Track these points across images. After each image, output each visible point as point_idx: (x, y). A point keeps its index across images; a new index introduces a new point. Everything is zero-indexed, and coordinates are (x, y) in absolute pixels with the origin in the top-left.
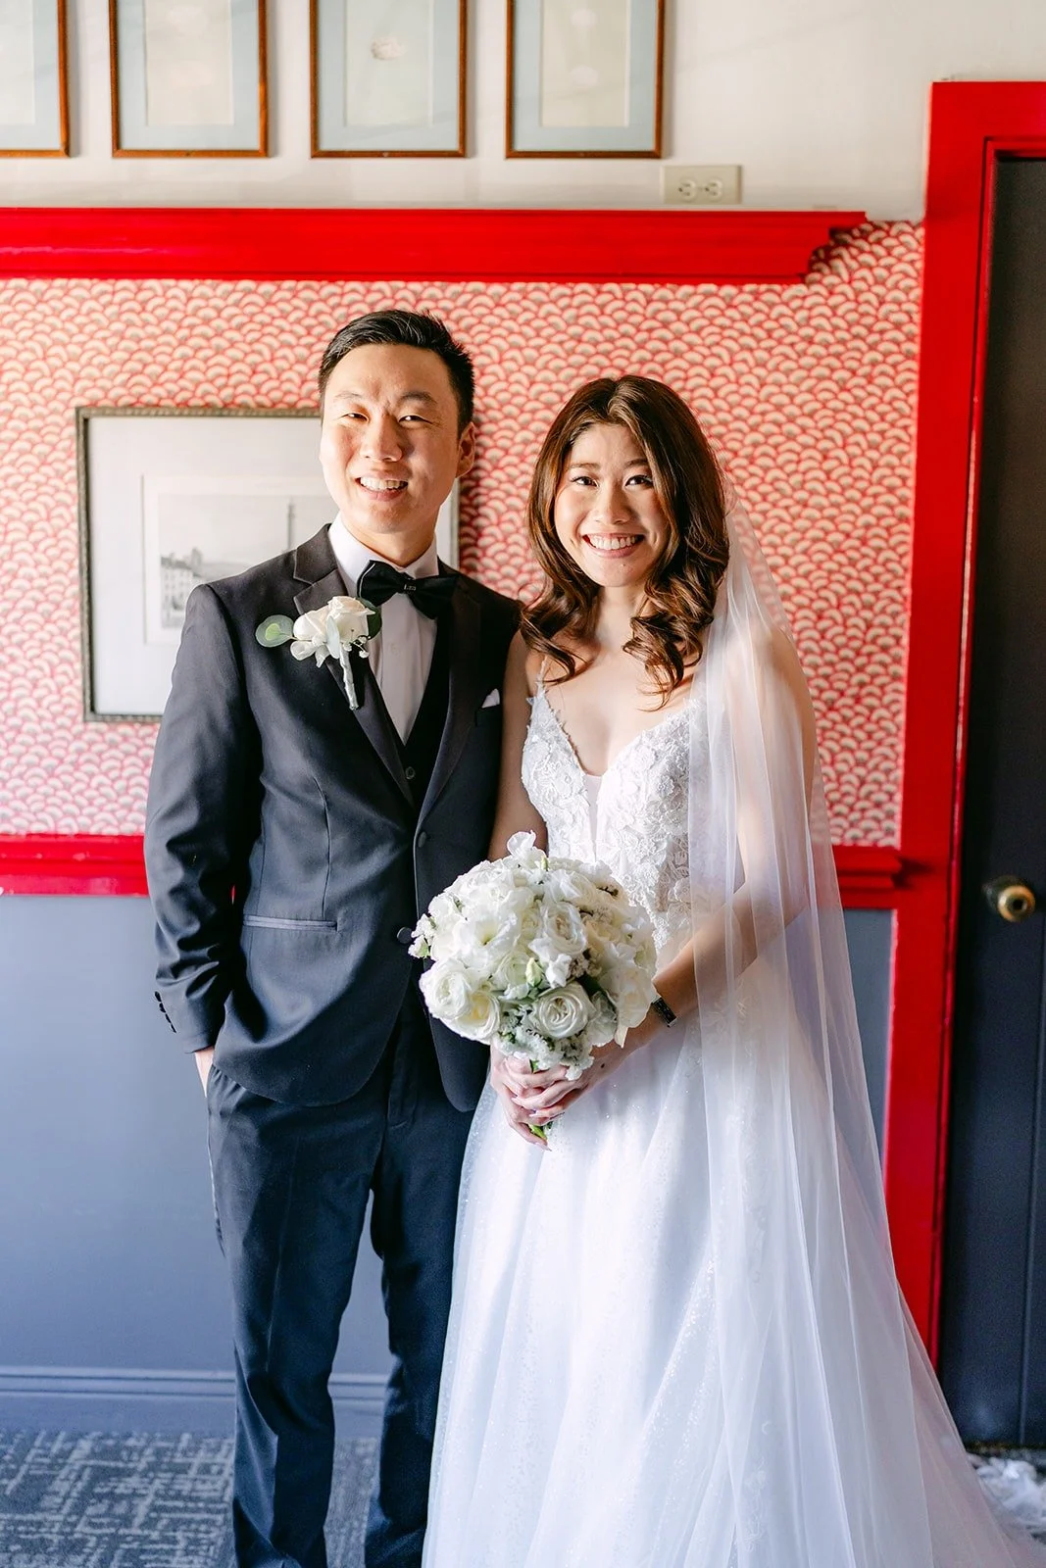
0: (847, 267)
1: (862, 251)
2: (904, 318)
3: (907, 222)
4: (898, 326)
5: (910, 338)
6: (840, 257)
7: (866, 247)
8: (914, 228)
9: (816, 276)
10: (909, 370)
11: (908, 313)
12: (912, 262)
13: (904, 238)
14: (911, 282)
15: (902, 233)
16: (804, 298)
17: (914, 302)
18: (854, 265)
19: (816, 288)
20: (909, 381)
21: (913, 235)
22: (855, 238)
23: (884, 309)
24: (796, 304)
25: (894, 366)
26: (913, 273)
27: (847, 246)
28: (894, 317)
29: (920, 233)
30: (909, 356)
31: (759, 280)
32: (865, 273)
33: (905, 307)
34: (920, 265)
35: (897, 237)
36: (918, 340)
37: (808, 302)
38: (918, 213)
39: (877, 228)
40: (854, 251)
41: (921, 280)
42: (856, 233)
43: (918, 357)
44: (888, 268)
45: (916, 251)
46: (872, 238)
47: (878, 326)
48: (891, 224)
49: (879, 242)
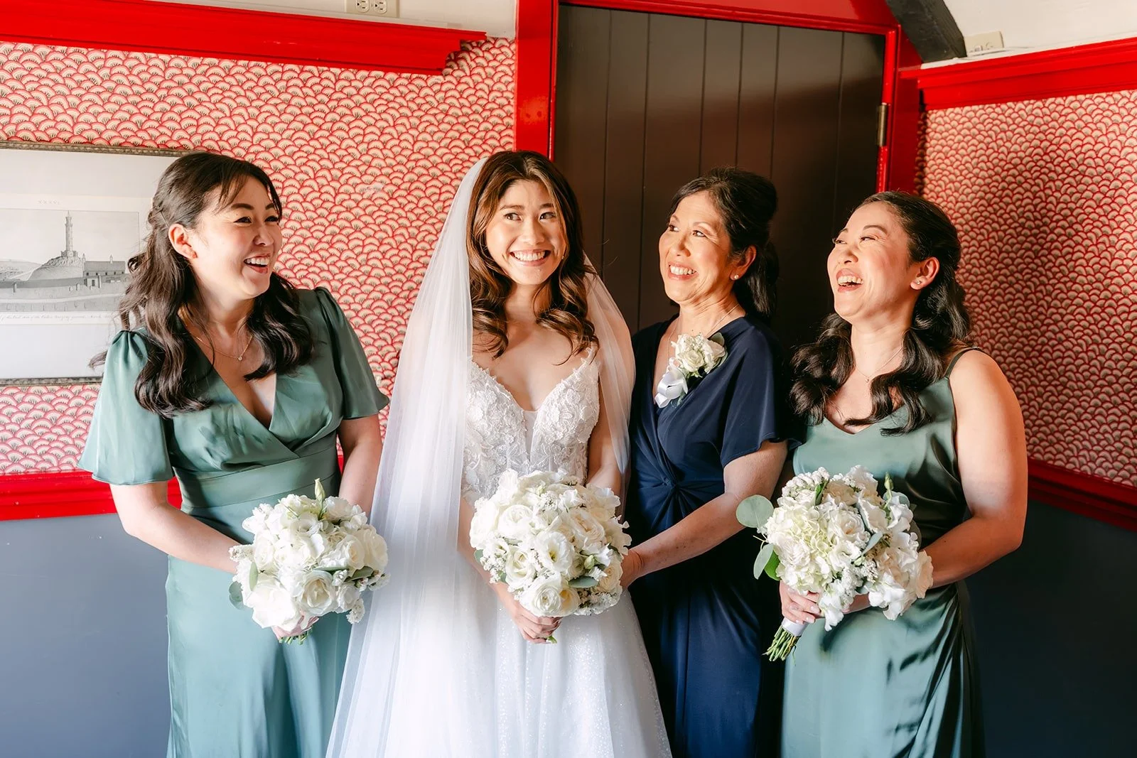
0: (469, 66)
1: (478, 56)
2: (505, 102)
3: (506, 39)
4: (501, 107)
5: (509, 116)
6: (464, 58)
7: (481, 54)
8: (510, 44)
9: (450, 70)
10: (509, 136)
11: (507, 98)
12: (509, 66)
13: (504, 50)
14: (509, 79)
15: (503, 46)
16: (442, 84)
17: (511, 92)
18: (473, 65)
19: (448, 78)
20: (509, 143)
21: (509, 48)
22: (473, 47)
23: (493, 95)
24: (436, 88)
25: (500, 133)
26: (511, 74)
27: (469, 52)
28: (498, 101)
29: (514, 47)
30: (508, 127)
31: (412, 71)
32: (480, 70)
33: (505, 94)
34: (513, 68)
35: (499, 48)
36: (513, 116)
37: (444, 88)
38: (512, 34)
39: (487, 42)
40: (473, 56)
41: (515, 77)
42: (474, 44)
43: (514, 128)
44: (495, 68)
45: (511, 58)
46: (484, 48)
47: (489, 106)
48: (496, 40)
49: (488, 50)
